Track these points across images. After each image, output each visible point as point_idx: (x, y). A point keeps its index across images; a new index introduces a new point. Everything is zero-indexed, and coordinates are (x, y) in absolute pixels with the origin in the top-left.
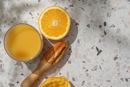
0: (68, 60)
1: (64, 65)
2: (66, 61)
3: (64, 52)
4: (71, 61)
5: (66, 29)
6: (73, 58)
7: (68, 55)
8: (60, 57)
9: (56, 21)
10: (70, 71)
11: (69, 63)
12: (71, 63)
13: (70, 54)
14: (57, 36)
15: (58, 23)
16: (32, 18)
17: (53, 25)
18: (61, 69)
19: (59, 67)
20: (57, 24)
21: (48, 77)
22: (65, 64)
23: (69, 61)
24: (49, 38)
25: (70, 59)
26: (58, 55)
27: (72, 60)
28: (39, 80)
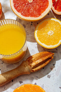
0: (48, 73)
1: (42, 77)
2: (46, 74)
3: (48, 62)
4: (50, 76)
5: (58, 42)
6: (53, 74)
7: (50, 70)
8: (43, 65)
9: (53, 31)
10: (46, 85)
11: (48, 77)
12: (49, 78)
13: (52, 69)
14: (48, 45)
15: (54, 34)
16: (31, 24)
17: (48, 34)
18: (38, 80)
19: (37, 77)
20: (52, 34)
21: (22, 82)
22: (44, 76)
23: (49, 75)
24: (40, 43)
25: (51, 74)
26: (42, 62)
27: (52, 76)
28: (13, 82)
